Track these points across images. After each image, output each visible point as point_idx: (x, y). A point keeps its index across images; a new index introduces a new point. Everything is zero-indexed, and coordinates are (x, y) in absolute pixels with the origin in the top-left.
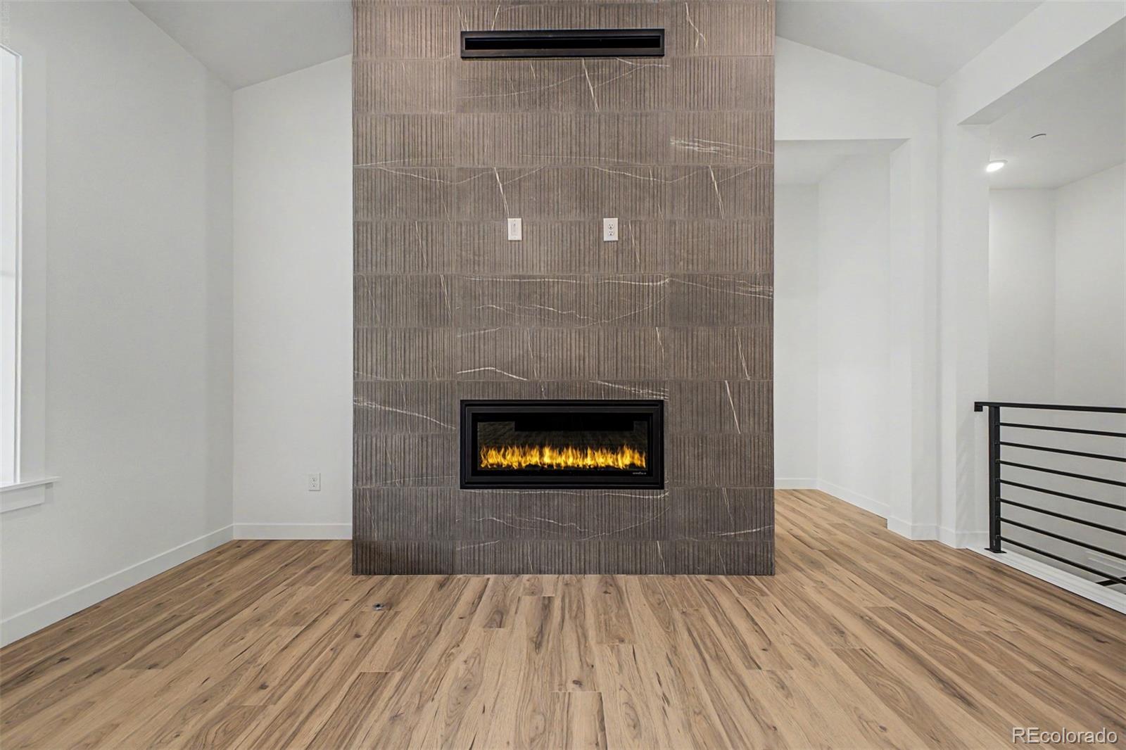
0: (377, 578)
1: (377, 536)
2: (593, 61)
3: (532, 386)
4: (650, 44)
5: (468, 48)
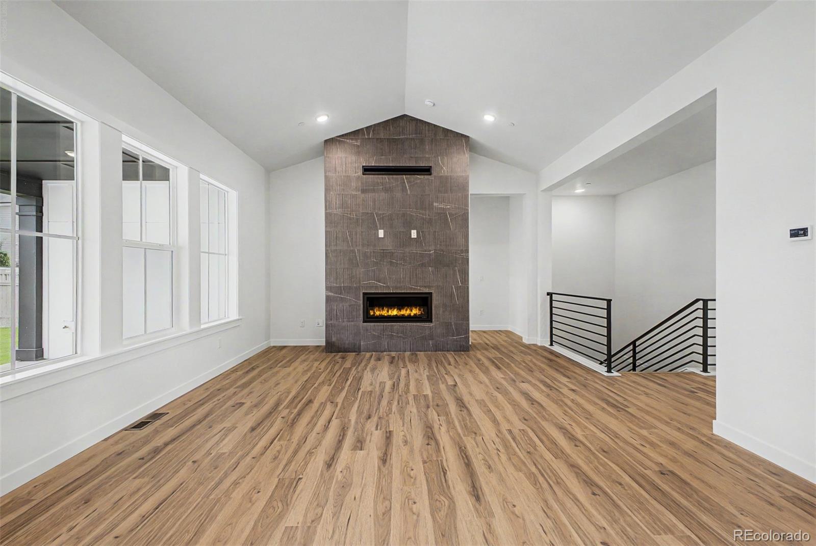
0: (333, 354)
1: (334, 339)
2: (408, 176)
3: (388, 287)
4: (427, 171)
5: (365, 171)
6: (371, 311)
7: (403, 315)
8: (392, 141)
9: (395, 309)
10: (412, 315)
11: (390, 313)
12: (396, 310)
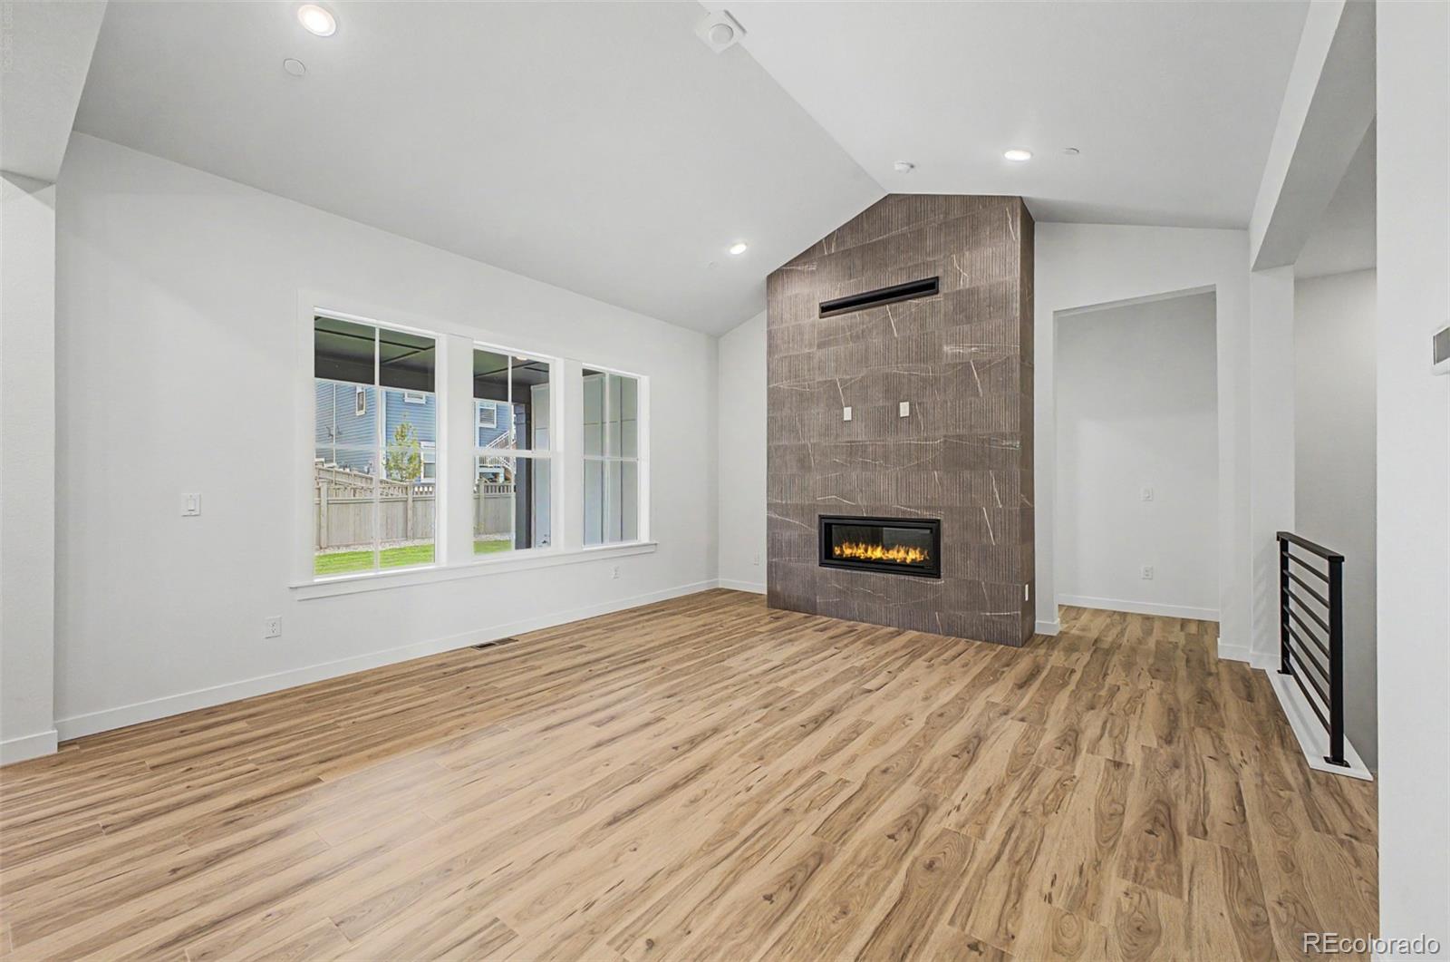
0: (778, 612)
1: (779, 588)
2: (894, 305)
3: (858, 507)
4: (930, 287)
5: (822, 312)
6: (836, 548)
7: (894, 560)
8: (866, 249)
9: (878, 546)
10: (908, 561)
11: (869, 554)
12: (880, 548)
